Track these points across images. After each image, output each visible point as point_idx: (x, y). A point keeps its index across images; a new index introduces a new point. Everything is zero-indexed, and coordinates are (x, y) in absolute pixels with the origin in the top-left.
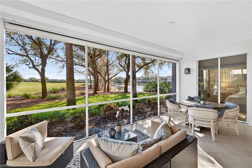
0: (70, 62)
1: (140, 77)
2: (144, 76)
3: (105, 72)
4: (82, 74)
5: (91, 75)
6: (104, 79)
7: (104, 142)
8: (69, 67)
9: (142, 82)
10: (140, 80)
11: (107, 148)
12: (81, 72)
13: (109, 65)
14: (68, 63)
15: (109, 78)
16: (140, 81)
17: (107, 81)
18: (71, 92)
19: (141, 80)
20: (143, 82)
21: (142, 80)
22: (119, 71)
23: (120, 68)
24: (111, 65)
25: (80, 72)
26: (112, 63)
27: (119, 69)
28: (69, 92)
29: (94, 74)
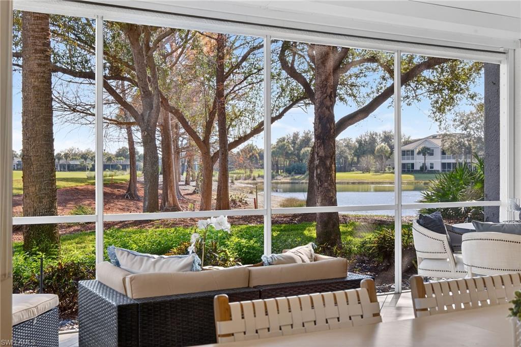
0: (39, 65)
1: (434, 137)
2: (459, 131)
3: (206, 106)
4: (83, 121)
5: (133, 124)
6: (204, 144)
7: (128, 255)
8: (34, 87)
9: (443, 165)
10: (432, 154)
11: (133, 263)
12: (79, 108)
13: (226, 70)
14: (31, 71)
15: (231, 140)
16: (429, 160)
17: (216, 154)
18: (40, 190)
19: (438, 153)
20: (449, 164)
21: (443, 153)
22: (286, 100)
23: (288, 84)
24: (238, 66)
25: (74, 110)
26: (245, 58)
27: (283, 90)
28: (32, 189)
29: (146, 117)
